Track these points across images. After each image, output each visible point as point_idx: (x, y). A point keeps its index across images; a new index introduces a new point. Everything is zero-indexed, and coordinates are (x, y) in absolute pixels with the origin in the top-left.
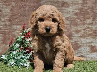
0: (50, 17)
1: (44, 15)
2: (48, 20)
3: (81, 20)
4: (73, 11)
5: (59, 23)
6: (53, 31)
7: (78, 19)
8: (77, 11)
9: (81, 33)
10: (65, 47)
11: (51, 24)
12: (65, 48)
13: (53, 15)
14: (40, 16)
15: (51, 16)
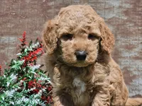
0: (85, 32)
1: (71, 29)
2: (81, 36)
3: (136, 25)
4: (120, 7)
5: (101, 40)
6: (91, 58)
7: (130, 22)
8: (128, 6)
9: (136, 50)
10: (111, 83)
11: (88, 45)
12: (111, 86)
13: (89, 28)
14: (64, 30)
15: (86, 30)
